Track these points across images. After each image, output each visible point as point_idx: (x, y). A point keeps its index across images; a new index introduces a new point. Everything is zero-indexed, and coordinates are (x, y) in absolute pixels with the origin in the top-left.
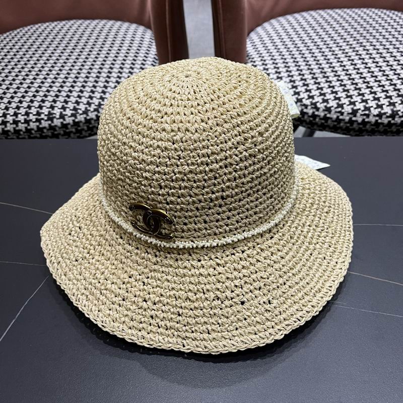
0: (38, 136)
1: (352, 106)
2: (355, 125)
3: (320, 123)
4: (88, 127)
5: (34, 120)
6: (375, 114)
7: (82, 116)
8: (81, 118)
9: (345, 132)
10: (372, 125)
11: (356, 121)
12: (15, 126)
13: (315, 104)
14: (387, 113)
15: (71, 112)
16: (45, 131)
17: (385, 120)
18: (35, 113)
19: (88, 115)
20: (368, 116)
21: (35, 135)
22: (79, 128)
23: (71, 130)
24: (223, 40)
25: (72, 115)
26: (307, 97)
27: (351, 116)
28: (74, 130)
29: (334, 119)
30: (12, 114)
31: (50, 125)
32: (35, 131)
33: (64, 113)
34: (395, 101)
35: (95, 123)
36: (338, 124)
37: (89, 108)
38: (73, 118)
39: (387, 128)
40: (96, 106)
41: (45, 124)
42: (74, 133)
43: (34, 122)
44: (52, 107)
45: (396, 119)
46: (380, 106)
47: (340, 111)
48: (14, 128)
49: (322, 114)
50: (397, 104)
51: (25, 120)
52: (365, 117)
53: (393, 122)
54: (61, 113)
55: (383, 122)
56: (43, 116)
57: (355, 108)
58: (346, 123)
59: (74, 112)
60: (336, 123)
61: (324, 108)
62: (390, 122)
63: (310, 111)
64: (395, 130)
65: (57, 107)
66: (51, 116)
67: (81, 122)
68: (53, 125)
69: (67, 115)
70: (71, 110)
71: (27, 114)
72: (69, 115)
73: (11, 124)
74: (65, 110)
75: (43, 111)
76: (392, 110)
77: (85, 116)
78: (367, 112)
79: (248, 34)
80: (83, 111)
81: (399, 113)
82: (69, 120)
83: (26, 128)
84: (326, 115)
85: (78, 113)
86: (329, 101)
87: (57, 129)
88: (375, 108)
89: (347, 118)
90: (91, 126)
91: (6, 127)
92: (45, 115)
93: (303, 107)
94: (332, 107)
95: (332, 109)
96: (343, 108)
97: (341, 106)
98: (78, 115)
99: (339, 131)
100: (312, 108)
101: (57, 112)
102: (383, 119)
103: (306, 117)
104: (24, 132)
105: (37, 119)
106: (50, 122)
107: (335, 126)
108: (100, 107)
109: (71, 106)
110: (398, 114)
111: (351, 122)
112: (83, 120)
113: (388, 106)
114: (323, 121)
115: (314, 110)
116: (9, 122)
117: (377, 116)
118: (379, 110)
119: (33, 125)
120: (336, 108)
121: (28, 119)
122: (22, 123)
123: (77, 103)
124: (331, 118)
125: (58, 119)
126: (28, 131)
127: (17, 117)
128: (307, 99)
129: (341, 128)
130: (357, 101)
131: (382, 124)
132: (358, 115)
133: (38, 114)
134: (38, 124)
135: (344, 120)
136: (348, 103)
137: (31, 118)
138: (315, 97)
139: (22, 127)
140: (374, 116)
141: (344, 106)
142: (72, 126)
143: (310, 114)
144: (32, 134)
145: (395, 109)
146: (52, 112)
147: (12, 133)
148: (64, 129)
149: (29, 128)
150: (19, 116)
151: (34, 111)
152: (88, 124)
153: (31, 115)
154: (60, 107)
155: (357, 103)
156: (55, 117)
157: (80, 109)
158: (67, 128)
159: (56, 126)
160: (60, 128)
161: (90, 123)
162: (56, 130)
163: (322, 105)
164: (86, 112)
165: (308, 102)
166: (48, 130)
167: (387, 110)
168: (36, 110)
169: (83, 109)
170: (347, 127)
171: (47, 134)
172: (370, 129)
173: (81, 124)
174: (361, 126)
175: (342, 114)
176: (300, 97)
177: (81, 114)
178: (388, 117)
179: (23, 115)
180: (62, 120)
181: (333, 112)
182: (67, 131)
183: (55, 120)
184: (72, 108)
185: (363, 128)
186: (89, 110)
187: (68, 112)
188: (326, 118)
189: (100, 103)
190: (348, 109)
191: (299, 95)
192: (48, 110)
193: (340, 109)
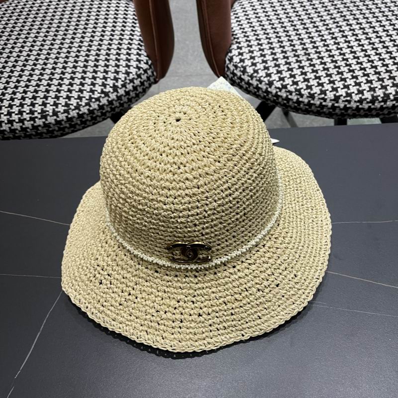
0: (34, 133)
1: (335, 93)
2: (337, 111)
3: (304, 108)
4: (81, 121)
5: (28, 119)
6: (357, 100)
7: (74, 112)
8: (74, 113)
9: (328, 116)
10: (353, 110)
11: (339, 107)
12: (10, 125)
13: (299, 90)
14: (368, 98)
15: (63, 108)
16: (40, 128)
17: (366, 106)
18: (28, 112)
19: (80, 110)
20: (349, 102)
21: (31, 133)
22: (73, 123)
23: (65, 125)
24: (208, 26)
25: (65, 111)
26: (291, 83)
27: (333, 102)
28: (68, 125)
29: (317, 105)
30: (6, 113)
31: (44, 122)
32: (31, 130)
33: (56, 110)
34: (375, 86)
35: (88, 117)
36: (321, 109)
37: (80, 103)
38: (66, 114)
39: (367, 112)
40: (87, 100)
41: (39, 122)
42: (69, 128)
43: (28, 121)
44: (44, 104)
45: (376, 104)
46: (361, 92)
47: (324, 97)
48: (10, 128)
49: (306, 101)
50: (377, 89)
51: (19, 118)
52: (346, 103)
53: (373, 107)
54: (54, 109)
55: (363, 107)
56: (36, 114)
57: (337, 94)
58: (329, 109)
59: (66, 108)
60: (319, 109)
61: (308, 95)
62: (370, 107)
63: (294, 97)
64: (375, 113)
65: (49, 103)
66: (44, 114)
67: (74, 117)
68: (47, 122)
69: (60, 112)
70: (63, 106)
71: (21, 113)
72: (62, 111)
73: (6, 124)
74: (57, 107)
75: (36, 109)
76: (372, 96)
77: (77, 111)
78: (349, 98)
79: (232, 6)
80: (75, 106)
81: (379, 98)
82: (62, 116)
83: (21, 127)
84: (309, 101)
85: (70, 109)
86: (313, 87)
87: (52, 126)
88: (356, 94)
89: (330, 104)
90: (84, 120)
92: (39, 113)
93: (288, 94)
94: (316, 93)
95: (316, 95)
96: (326, 95)
97: (324, 92)
98: (70, 111)
99: (322, 115)
100: (297, 94)
101: (49, 109)
102: (363, 105)
103: (291, 103)
104: (19, 131)
105: (30, 118)
106: (44, 120)
107: (318, 111)
108: (91, 101)
109: (62, 101)
110: (378, 100)
111: (334, 107)
112: (76, 115)
113: (368, 91)
114: (307, 107)
115: (299, 97)
116: (3, 122)
117: (358, 101)
118: (360, 96)
119: (28, 124)
120: (319, 95)
121: (22, 118)
122: (17, 123)
123: (68, 98)
124: (315, 104)
125: (51, 116)
126: (24, 129)
127: (11, 116)
128: (291, 86)
129: (324, 113)
130: (339, 87)
131: (363, 109)
132: (340, 101)
133: (32, 112)
134: (32, 122)
135: (327, 106)
136: (330, 89)
137: (25, 117)
138: (299, 83)
139: (17, 126)
140: (355, 101)
141: (327, 92)
142: (65, 122)
143: (295, 101)
144: (28, 132)
145: (375, 95)
146: (45, 109)
147: (8, 133)
148: (59, 126)
149: (24, 126)
150: (13, 115)
151: (26, 109)
152: (81, 119)
153: (24, 114)
154: (52, 104)
155: (339, 89)
156: (48, 115)
157: (72, 105)
158: (61, 124)
159: (50, 123)
160: (54, 125)
161: (83, 118)
162: (50, 127)
163: (306, 91)
164: (78, 107)
165: (292, 88)
166: (43, 127)
167: (368, 95)
168: (28, 108)
169: (75, 105)
170: (330, 112)
171: (42, 131)
172: (351, 114)
173: (74, 120)
174: (343, 111)
175: (325, 100)
176: (284, 83)
177: (73, 110)
178: (368, 103)
179: (16, 114)
180: (55, 117)
181: (316, 99)
182: (62, 126)
183: (48, 118)
184: (63, 104)
185: (345, 113)
186: (81, 105)
187: (61, 109)
188: (309, 104)
189: (90, 96)
190: (330, 95)
191: (284, 81)
192: (40, 107)
193: (323, 96)
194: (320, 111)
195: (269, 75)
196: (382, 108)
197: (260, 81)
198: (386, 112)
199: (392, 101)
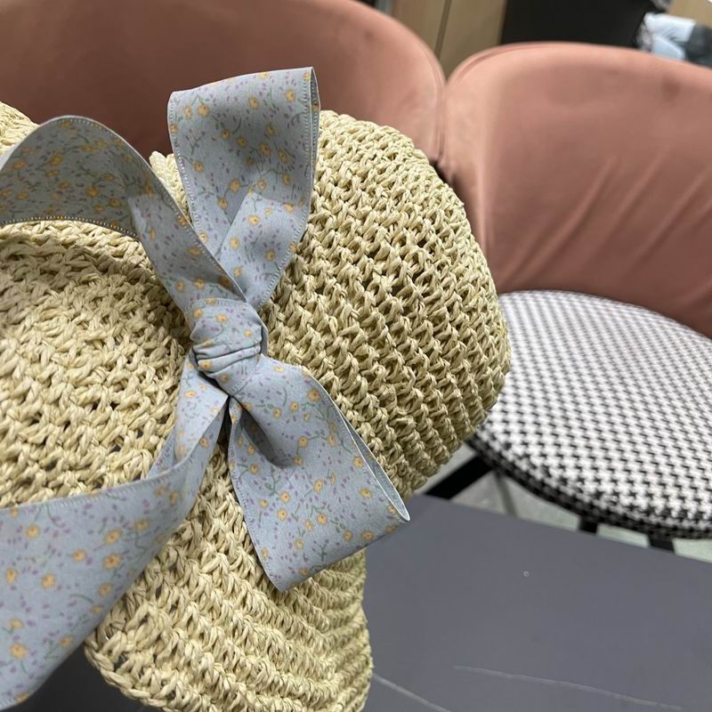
1: (596, 485)
2: (596, 512)
3: (549, 493)
6: (625, 504)
10: (618, 517)
11: (598, 507)
13: (547, 467)
14: (641, 506)
20: (615, 504)
26: (537, 454)
27: (592, 498)
29: (568, 496)
34: (654, 491)
46: (633, 494)
47: (579, 487)
49: (554, 485)
50: (655, 497)
52: (610, 505)
55: (633, 517)
57: (600, 489)
58: (584, 506)
61: (558, 478)
62: (642, 519)
63: (539, 475)
76: (649, 506)
78: (614, 499)
84: (559, 487)
86: (567, 468)
88: (627, 496)
89: (587, 500)
93: (530, 467)
94: (570, 478)
95: (569, 481)
96: (583, 485)
97: (581, 480)
100: (542, 472)
102: (634, 514)
103: (531, 481)
107: (567, 503)
110: (655, 512)
111: (592, 506)
113: (643, 496)
115: (545, 476)
117: (627, 507)
118: (631, 499)
120: (574, 482)
124: (565, 493)
128: (537, 457)
130: (604, 479)
131: (632, 519)
132: (603, 499)
135: (582, 500)
136: (592, 479)
138: (549, 457)
140: (624, 507)
141: (586, 481)
143: (538, 480)
145: (652, 504)
155: (603, 482)
163: (557, 471)
165: (537, 461)
167: (642, 502)
175: (581, 491)
176: (527, 451)
178: (641, 512)
188: (557, 491)
190: (590, 487)
191: (527, 447)
193: (579, 485)
194: (570, 504)
195: (507, 433)
196: (658, 526)
197: (494, 438)
198: (664, 532)
199: (674, 519)
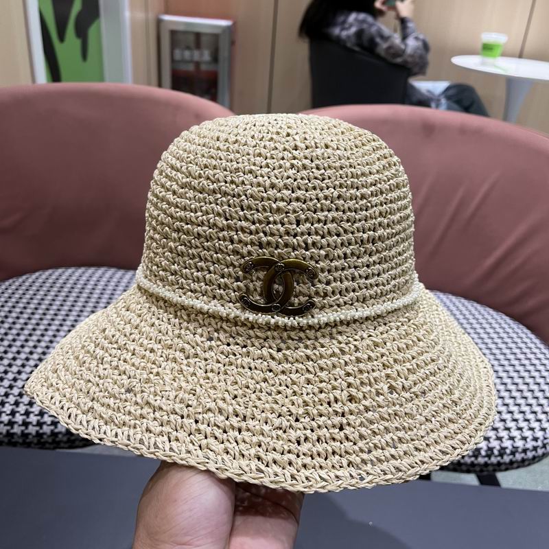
51: (38, 421)
73: (19, 425)
91: (12, 428)
121: (42, 421)
122: (34, 426)
127: (28, 417)
150: (32, 415)
179: (36, 415)
198: (491, 468)
199: (496, 456)
